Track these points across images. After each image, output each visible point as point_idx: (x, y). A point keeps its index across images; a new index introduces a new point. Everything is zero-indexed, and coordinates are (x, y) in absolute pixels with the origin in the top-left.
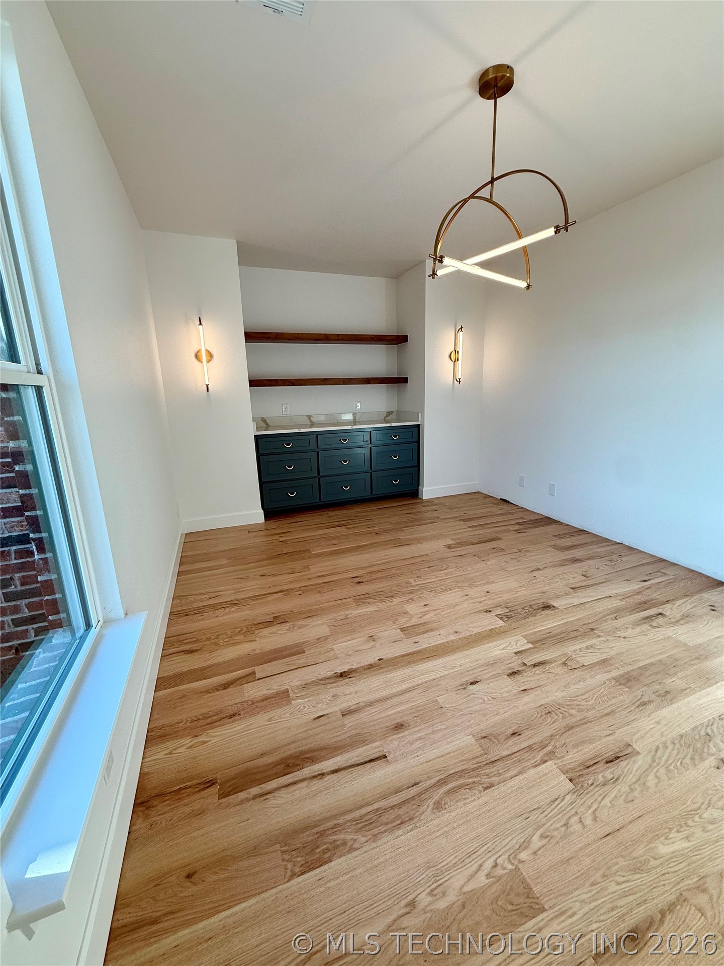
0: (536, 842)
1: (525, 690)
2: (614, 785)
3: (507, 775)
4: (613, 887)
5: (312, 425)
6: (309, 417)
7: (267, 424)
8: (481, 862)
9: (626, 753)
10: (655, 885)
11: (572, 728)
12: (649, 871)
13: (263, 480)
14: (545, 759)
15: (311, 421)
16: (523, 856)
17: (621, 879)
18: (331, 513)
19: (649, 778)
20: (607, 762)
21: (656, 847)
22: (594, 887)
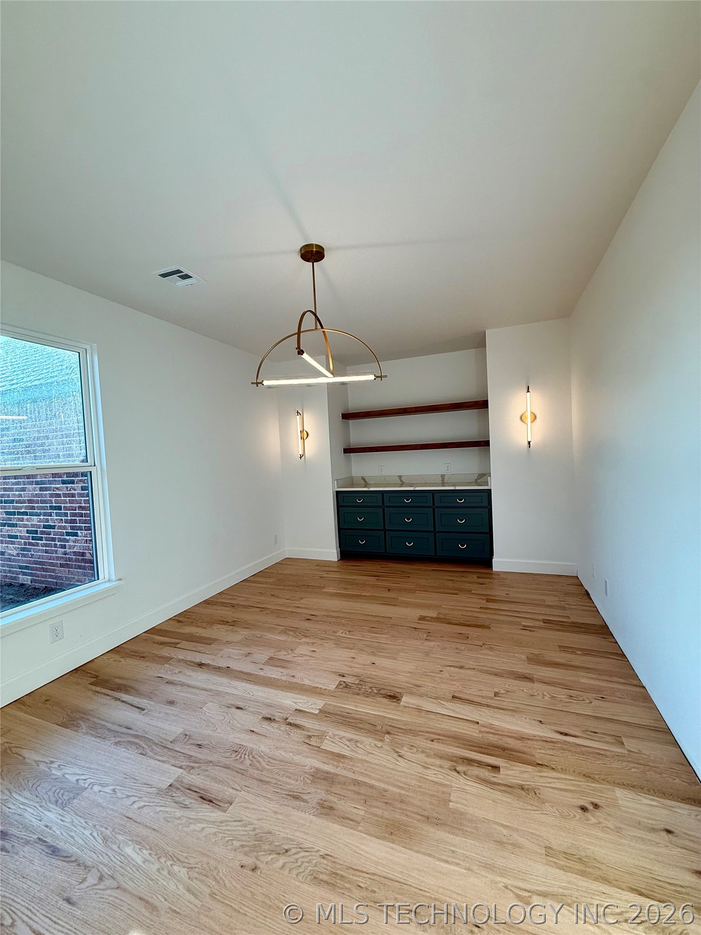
0: (108, 789)
1: (253, 731)
2: (179, 808)
3: (157, 757)
4: (87, 833)
5: (402, 485)
6: (400, 477)
7: (366, 482)
8: (85, 773)
9: (218, 804)
10: (96, 852)
11: (228, 768)
12: (108, 847)
13: (341, 527)
14: (184, 767)
15: (401, 481)
16: (96, 788)
17: (95, 834)
18: (391, 565)
19: (199, 825)
20: (201, 797)
21: (129, 845)
22: (85, 824)
